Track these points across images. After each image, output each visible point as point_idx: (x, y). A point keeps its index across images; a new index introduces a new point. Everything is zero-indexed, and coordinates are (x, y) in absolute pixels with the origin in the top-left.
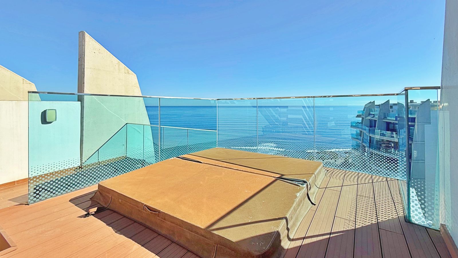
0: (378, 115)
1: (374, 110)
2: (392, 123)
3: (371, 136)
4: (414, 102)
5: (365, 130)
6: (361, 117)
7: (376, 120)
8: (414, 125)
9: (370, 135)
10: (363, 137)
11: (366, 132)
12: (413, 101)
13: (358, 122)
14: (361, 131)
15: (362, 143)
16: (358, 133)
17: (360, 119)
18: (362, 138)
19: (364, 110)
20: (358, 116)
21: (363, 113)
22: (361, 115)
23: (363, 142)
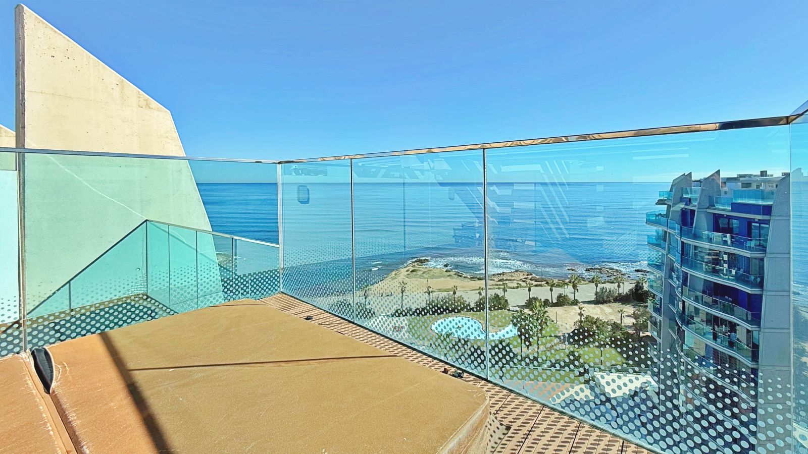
0: (698, 200)
1: (691, 190)
2: (725, 216)
3: (685, 241)
4: (768, 174)
5: (674, 229)
6: (666, 204)
7: (695, 210)
8: (769, 220)
9: (682, 240)
10: (670, 244)
11: (675, 232)
12: (766, 171)
13: (660, 214)
14: (666, 232)
15: (667, 255)
16: (660, 235)
17: (663, 208)
18: (668, 245)
19: (671, 190)
20: (660, 202)
21: (669, 195)
22: (665, 200)
23: (669, 252)
